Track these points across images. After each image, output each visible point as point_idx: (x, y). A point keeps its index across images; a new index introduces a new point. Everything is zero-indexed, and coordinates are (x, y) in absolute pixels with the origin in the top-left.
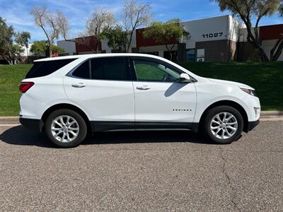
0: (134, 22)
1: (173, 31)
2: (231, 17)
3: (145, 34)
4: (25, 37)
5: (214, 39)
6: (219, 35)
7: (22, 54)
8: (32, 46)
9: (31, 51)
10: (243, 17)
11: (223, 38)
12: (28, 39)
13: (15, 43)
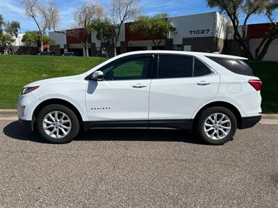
0: (122, 16)
1: (159, 26)
2: (218, 14)
3: (132, 28)
4: (15, 27)
5: (200, 35)
6: (206, 32)
7: (13, 44)
8: (24, 36)
9: (23, 41)
10: (229, 15)
11: (209, 35)
12: (18, 29)
13: (4, 33)
